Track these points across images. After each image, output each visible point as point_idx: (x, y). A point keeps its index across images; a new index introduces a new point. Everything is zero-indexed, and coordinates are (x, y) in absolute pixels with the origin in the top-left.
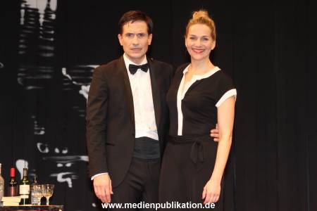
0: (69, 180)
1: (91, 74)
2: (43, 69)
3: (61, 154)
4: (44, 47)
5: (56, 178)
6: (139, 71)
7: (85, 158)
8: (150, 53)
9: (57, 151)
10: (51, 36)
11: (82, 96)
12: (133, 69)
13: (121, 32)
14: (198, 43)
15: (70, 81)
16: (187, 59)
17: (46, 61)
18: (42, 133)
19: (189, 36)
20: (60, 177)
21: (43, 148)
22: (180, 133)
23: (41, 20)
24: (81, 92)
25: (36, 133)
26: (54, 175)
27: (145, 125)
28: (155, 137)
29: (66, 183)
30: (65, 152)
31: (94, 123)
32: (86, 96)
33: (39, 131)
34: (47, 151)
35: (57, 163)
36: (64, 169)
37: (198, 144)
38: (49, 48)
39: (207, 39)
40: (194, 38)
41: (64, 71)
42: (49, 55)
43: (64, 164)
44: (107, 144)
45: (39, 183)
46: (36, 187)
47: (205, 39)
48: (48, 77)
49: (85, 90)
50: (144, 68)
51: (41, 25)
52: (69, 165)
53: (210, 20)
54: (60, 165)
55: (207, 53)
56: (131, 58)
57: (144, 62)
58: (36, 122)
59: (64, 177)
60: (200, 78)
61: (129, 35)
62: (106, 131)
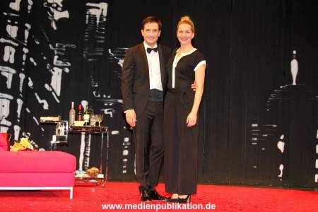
0: (111, 113)
1: (125, 53)
2: (98, 49)
3: (107, 98)
4: (99, 37)
6: (153, 52)
7: (120, 101)
8: (159, 42)
9: (105, 96)
10: (103, 30)
11: (120, 66)
12: (149, 50)
13: (143, 28)
14: (183, 35)
15: (113, 57)
16: (179, 45)
17: (100, 46)
18: (96, 86)
19: (179, 31)
20: (106, 111)
21: (97, 94)
22: (173, 87)
23: (98, 22)
24: (119, 63)
25: (93, 86)
26: (103, 110)
27: (155, 82)
28: (161, 89)
29: (109, 115)
30: (109, 97)
31: (126, 81)
33: (95, 84)
34: (99, 96)
35: (104, 103)
36: (108, 107)
37: (185, 93)
38: (102, 37)
39: (189, 32)
40: (181, 32)
41: (110, 51)
42: (102, 41)
43: (108, 104)
44: (133, 93)
46: (93, 116)
48: (101, 54)
49: (121, 62)
50: (155, 50)
51: (98, 24)
52: (111, 104)
53: (190, 21)
54: (106, 104)
55: (189, 40)
56: (149, 44)
57: (156, 46)
58: (93, 80)
59: (108, 111)
60: (185, 54)
61: (148, 30)
62: (133, 86)
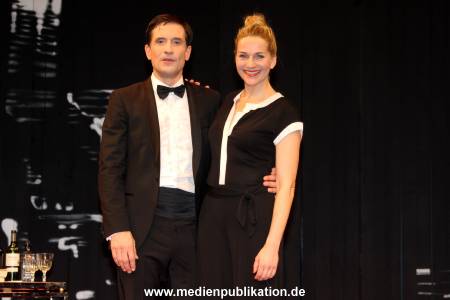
0: (74, 248)
2: (41, 94)
3: (63, 211)
4: (43, 64)
5: (57, 244)
6: (171, 95)
7: (97, 218)
9: (58, 207)
10: (53, 49)
11: (94, 132)
15: (79, 112)
17: (46, 84)
18: (38, 182)
19: (238, 54)
20: (62, 244)
21: (39, 203)
22: (222, 181)
23: (40, 27)
24: (93, 127)
25: (29, 182)
26: (54, 241)
29: (70, 251)
30: (69, 208)
32: (100, 132)
33: (34, 180)
34: (45, 207)
35: (58, 224)
36: (67, 232)
38: (50, 65)
39: (262, 57)
40: (244, 56)
41: (70, 97)
42: (50, 75)
43: (68, 226)
44: (127, 194)
45: (33, 251)
46: (29, 257)
47: (259, 56)
48: (48, 105)
49: (97, 124)
50: (179, 92)
51: (40, 33)
52: (74, 227)
54: (62, 227)
57: (180, 82)
58: (29, 168)
59: (67, 243)
61: (160, 41)
